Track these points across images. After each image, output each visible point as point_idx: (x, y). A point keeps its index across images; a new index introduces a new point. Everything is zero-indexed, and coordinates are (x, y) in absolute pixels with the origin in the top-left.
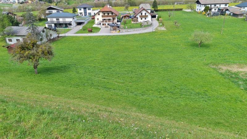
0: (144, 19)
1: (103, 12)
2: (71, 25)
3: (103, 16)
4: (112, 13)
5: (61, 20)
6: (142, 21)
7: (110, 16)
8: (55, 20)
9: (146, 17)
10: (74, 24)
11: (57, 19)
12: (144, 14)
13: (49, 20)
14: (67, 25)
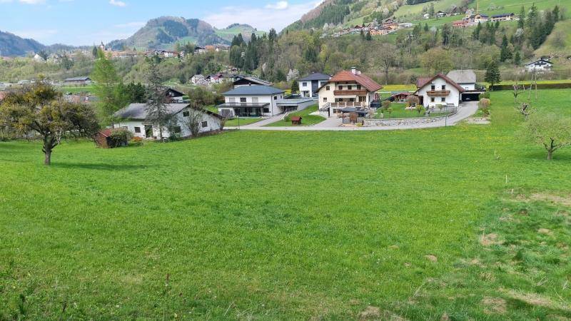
0: (438, 101)
1: (337, 83)
2: (267, 110)
3: (335, 93)
4: (359, 86)
5: (249, 101)
6: (431, 104)
7: (354, 92)
8: (238, 100)
9: (444, 95)
10: (274, 109)
11: (243, 100)
12: (438, 88)
13: (227, 100)
14: (261, 111)
